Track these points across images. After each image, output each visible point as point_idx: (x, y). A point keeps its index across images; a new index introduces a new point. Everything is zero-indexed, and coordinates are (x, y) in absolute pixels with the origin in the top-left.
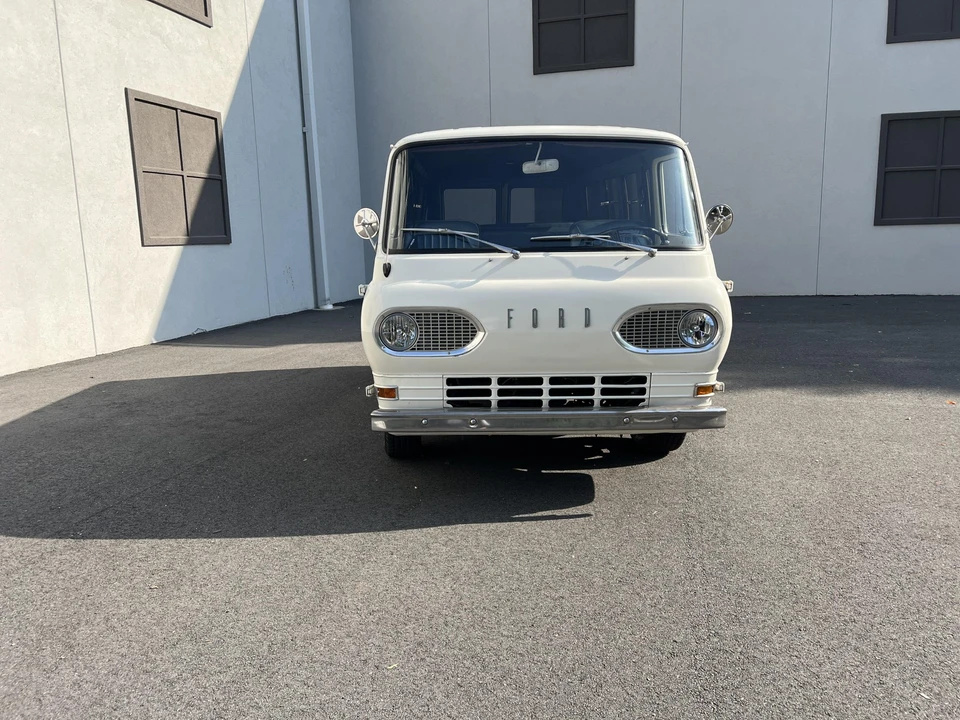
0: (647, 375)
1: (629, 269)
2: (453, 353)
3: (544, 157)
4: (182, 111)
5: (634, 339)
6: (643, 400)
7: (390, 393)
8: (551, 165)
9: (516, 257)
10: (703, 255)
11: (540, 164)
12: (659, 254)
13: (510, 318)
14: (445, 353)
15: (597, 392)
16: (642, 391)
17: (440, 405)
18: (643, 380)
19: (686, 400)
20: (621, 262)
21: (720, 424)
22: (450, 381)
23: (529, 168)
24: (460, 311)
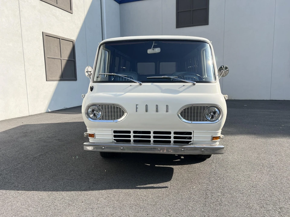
0: (192, 131)
1: (185, 90)
2: (115, 121)
3: (155, 47)
4: (62, 39)
5: (186, 117)
6: (191, 141)
7: (92, 136)
8: (158, 50)
9: (141, 85)
10: (216, 85)
11: (153, 50)
12: (197, 84)
13: (137, 108)
14: (112, 121)
15: (172, 138)
16: (190, 138)
17: (111, 141)
18: (190, 133)
19: (208, 142)
20: (182, 87)
21: (221, 152)
22: (115, 132)
23: (150, 51)
24: (118, 105)
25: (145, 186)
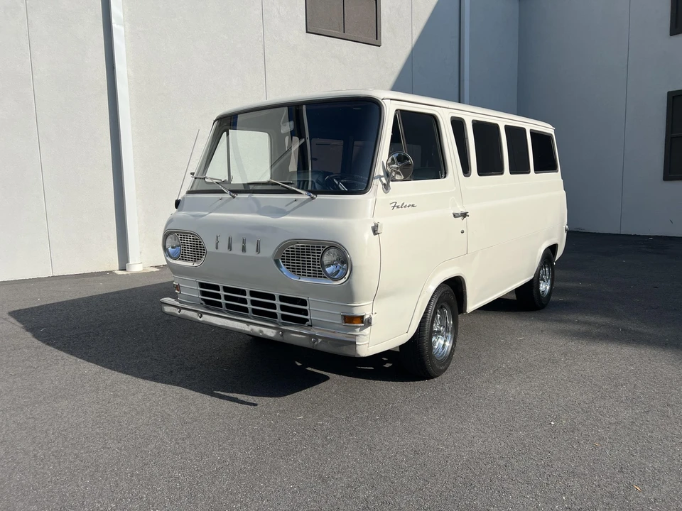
0: (306, 299)
2: (195, 264)
5: (291, 267)
6: (307, 320)
7: (178, 287)
9: (233, 197)
12: (320, 197)
13: (217, 242)
14: (192, 264)
15: (278, 307)
16: (307, 312)
17: (198, 301)
18: (304, 302)
20: (292, 202)
22: (202, 285)
24: (196, 234)
25: (231, 395)
